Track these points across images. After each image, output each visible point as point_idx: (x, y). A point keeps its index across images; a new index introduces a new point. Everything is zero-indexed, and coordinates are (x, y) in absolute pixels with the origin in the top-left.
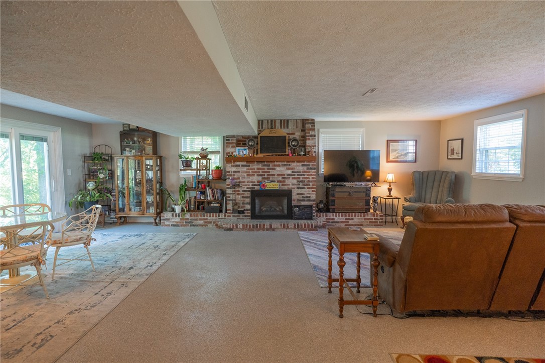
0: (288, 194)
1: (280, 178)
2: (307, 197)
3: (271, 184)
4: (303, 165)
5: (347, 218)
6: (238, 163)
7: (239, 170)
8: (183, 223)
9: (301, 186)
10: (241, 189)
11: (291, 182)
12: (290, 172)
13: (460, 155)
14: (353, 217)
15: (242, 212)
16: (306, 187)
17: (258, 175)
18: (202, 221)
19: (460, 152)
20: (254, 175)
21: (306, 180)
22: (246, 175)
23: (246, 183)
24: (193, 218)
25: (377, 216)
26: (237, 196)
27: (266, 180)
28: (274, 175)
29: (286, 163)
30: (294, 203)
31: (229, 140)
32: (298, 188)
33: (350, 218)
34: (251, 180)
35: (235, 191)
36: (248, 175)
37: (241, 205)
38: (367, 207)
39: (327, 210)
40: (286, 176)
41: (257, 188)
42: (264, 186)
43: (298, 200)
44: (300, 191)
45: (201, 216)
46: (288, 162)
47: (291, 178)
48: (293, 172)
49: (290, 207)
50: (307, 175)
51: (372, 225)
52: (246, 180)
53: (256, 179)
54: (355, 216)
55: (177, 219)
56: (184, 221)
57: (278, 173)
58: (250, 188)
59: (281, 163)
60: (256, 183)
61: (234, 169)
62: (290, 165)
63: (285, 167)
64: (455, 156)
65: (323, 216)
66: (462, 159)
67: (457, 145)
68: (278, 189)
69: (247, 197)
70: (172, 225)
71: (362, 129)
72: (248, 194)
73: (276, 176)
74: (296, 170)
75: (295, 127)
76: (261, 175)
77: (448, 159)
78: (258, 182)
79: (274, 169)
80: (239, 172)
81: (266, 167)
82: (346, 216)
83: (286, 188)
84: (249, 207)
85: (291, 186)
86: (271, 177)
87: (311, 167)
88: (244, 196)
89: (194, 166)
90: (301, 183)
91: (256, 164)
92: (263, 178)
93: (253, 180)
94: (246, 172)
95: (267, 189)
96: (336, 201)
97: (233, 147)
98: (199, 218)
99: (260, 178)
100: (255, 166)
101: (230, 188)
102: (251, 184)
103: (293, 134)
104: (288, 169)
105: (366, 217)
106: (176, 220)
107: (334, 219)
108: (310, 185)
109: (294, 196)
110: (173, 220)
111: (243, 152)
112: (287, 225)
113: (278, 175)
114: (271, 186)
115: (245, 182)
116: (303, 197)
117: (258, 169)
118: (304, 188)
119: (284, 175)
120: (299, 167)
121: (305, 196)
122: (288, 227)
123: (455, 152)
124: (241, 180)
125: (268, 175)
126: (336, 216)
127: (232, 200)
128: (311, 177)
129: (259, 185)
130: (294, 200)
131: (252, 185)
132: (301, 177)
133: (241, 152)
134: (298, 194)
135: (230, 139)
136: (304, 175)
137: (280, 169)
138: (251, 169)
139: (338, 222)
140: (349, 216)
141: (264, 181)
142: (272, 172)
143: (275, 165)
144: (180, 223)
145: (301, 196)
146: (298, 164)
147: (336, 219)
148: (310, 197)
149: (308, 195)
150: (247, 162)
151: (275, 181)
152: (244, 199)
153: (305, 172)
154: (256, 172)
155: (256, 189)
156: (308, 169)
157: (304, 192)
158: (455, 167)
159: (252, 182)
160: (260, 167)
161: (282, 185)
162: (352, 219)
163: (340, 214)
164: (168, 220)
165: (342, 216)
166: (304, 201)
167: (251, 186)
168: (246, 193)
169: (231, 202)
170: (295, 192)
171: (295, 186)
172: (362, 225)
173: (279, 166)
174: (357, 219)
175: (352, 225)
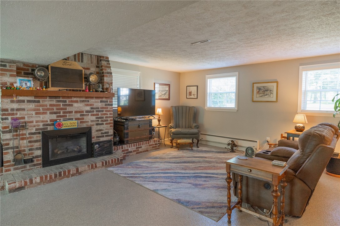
0: (88, 131)
1: (78, 115)
2: (106, 133)
3: (68, 122)
4: (101, 102)
5: (138, 146)
6: (21, 98)
7: (23, 107)
9: (100, 122)
10: (26, 132)
11: (90, 119)
12: (88, 108)
13: (196, 96)
14: (142, 146)
15: (29, 161)
16: (104, 123)
17: (51, 113)
19: (196, 94)
20: (45, 113)
21: (104, 116)
22: (34, 113)
23: (34, 123)
25: (156, 142)
26: (21, 142)
27: (62, 119)
28: (71, 112)
29: (84, 99)
30: (94, 140)
31: (5, 66)
32: (97, 124)
33: (140, 146)
34: (41, 119)
35: (17, 135)
36: (36, 114)
37: (27, 152)
38: (150, 136)
39: (121, 142)
40: (85, 113)
41: (50, 128)
42: (60, 125)
43: (98, 137)
44: (99, 127)
46: (86, 97)
47: (90, 115)
48: (92, 108)
49: (90, 145)
50: (106, 111)
51: (153, 149)
52: (34, 119)
53: (48, 117)
54: (143, 144)
57: (76, 110)
58: (41, 129)
59: (78, 99)
60: (49, 122)
61: (15, 106)
62: (88, 101)
63: (84, 103)
64: (192, 97)
65: (120, 148)
66: (197, 98)
67: (194, 90)
68: (76, 127)
69: (36, 141)
71: (139, 72)
72: (39, 137)
73: (73, 114)
74: (94, 106)
75: (90, 62)
76: (55, 113)
77: (187, 98)
78: (51, 121)
79: (72, 105)
80: (24, 110)
81: (61, 104)
82: (136, 146)
83: (84, 125)
84: (39, 152)
85: (90, 123)
86: (68, 115)
87: (109, 103)
88: (32, 139)
90: (100, 120)
91: (48, 99)
92: (58, 117)
93: (45, 119)
94: (34, 110)
95: (63, 128)
96: (129, 133)
97: (11, 76)
99: (54, 117)
100: (48, 102)
101: (10, 132)
102: (41, 124)
103: (88, 69)
104: (87, 105)
105: (150, 144)
107: (128, 150)
108: (107, 120)
109: (94, 134)
111: (26, 84)
112: (96, 164)
113: (76, 112)
114: (68, 125)
115: (32, 122)
116: (102, 133)
117: (51, 105)
118: (103, 124)
119: (83, 112)
120: (97, 104)
121: (103, 132)
122: (96, 167)
123: (192, 94)
124: (26, 119)
125: (64, 113)
126: (130, 147)
127: (11, 148)
128: (108, 113)
129: (53, 125)
130: (94, 138)
131: (44, 125)
132: (100, 113)
133: (24, 84)
134: (97, 131)
135: (7, 64)
136: (102, 111)
137: (78, 106)
138: (41, 106)
139: (131, 152)
140: (139, 145)
141: (60, 120)
142: (69, 109)
143: (72, 101)
145: (100, 132)
146: (97, 100)
147: (130, 149)
148: (108, 133)
149: (107, 131)
150: (36, 97)
151: (72, 119)
152: (32, 144)
153: (103, 108)
154: (48, 109)
155: (49, 129)
156: (106, 105)
157: (103, 128)
158: (192, 103)
159: (42, 121)
160: (54, 103)
161: (81, 122)
162: (141, 147)
163: (133, 144)
165: (134, 146)
166: (103, 136)
167: (41, 127)
168: (35, 136)
169: (10, 151)
170: (94, 128)
171: (95, 123)
172: (147, 151)
173: (77, 102)
174: (144, 146)
175: (141, 152)
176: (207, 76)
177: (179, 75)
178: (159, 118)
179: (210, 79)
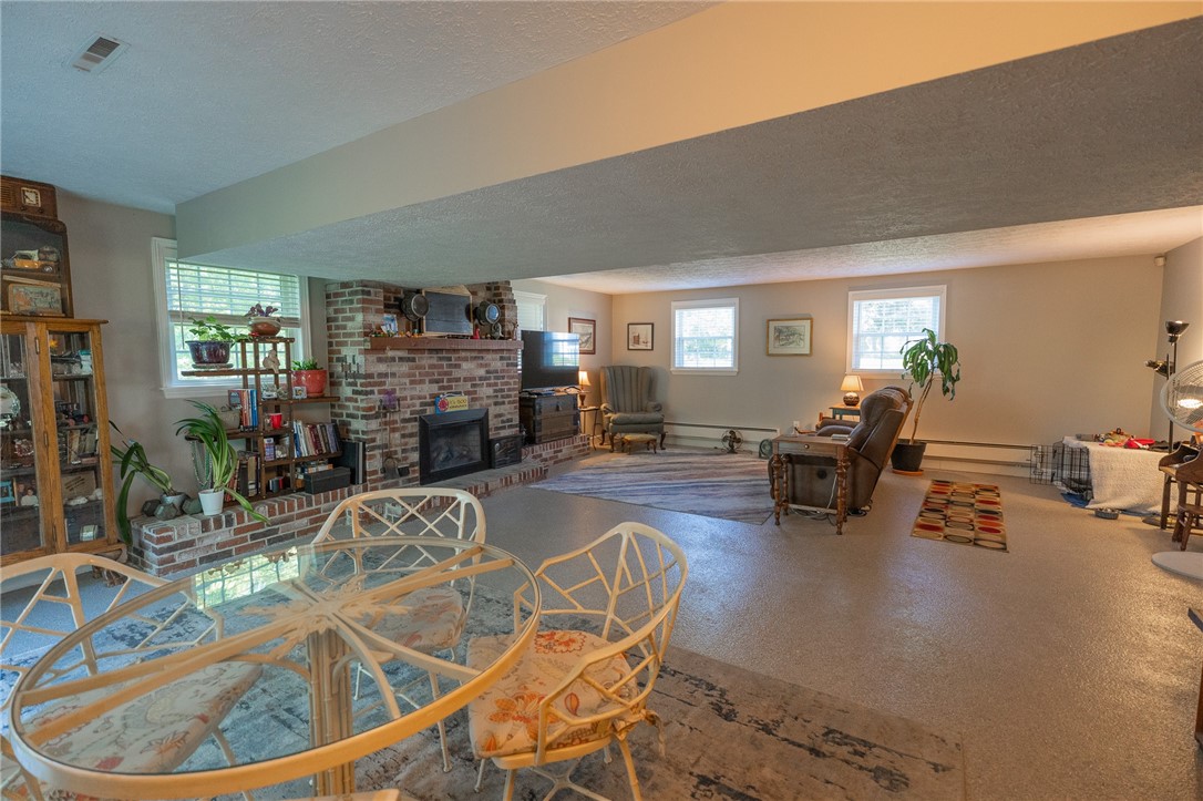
0: (482, 417)
1: (468, 386)
2: (508, 421)
3: (456, 398)
4: (502, 358)
5: (556, 449)
6: (390, 354)
7: (394, 369)
8: (244, 539)
9: (500, 400)
10: (398, 417)
11: (485, 393)
12: (482, 372)
13: (650, 344)
14: (562, 448)
15: (403, 472)
16: (506, 400)
17: (431, 382)
18: (305, 520)
19: (651, 341)
20: (422, 382)
21: (506, 387)
22: (407, 381)
23: (409, 402)
24: (278, 516)
25: (582, 442)
26: (392, 435)
27: (445, 392)
28: (458, 380)
29: (476, 354)
30: (492, 435)
31: (369, 293)
32: (496, 404)
33: (559, 449)
34: (416, 393)
35: (386, 424)
36: (412, 382)
37: (399, 455)
38: (576, 427)
39: (530, 440)
40: (478, 382)
41: (430, 411)
42: (444, 404)
43: (497, 429)
44: (498, 410)
45: (301, 506)
46: (478, 351)
47: (485, 385)
48: (488, 372)
49: (487, 445)
50: (508, 377)
52: (407, 393)
53: (427, 389)
54: (564, 445)
55: (224, 535)
56: (249, 534)
57: (465, 374)
58: (417, 412)
59: (469, 355)
60: (428, 400)
61: (382, 368)
62: (482, 358)
63: (475, 362)
64: (642, 346)
66: (652, 350)
67: (645, 331)
68: (467, 408)
69: (411, 435)
70: (202, 560)
71: (544, 296)
72: (414, 427)
73: (462, 383)
74: (491, 369)
76: (437, 382)
77: (628, 349)
78: (432, 396)
79: (459, 366)
80: (394, 375)
81: (445, 363)
82: (554, 447)
83: (477, 406)
84: (415, 457)
85: (485, 402)
86: (454, 384)
87: (512, 361)
88: (407, 432)
89: (234, 360)
90: (499, 394)
91: (426, 355)
92: (440, 388)
93: (422, 394)
94: (409, 375)
95: (449, 410)
96: (543, 422)
97: (378, 311)
98: (296, 511)
99: (434, 388)
100: (426, 360)
101: (376, 416)
102: (418, 402)
104: (481, 366)
105: (575, 444)
106: (219, 539)
107: (541, 455)
108: (510, 396)
109: (492, 423)
110: (207, 542)
111: (390, 326)
112: (510, 478)
113: (466, 380)
114: (457, 404)
115: (406, 398)
116: (503, 422)
117: (430, 366)
118: (503, 403)
119: (474, 379)
120: (496, 363)
121: (505, 418)
122: (512, 482)
123: (641, 340)
124: (398, 394)
125: (449, 381)
126: (544, 450)
127: (378, 447)
128: (512, 381)
129: (434, 404)
130: (492, 430)
131: (422, 404)
132: (499, 381)
133: (388, 327)
134: (496, 416)
135: (372, 290)
136: (503, 378)
137: (468, 367)
138: (417, 367)
139: (546, 460)
141: (443, 394)
142: (456, 373)
144: (234, 542)
145: (500, 419)
146: (494, 356)
147: (544, 455)
148: (511, 420)
149: (509, 417)
151: (461, 393)
152: (407, 440)
153: (503, 371)
154: (427, 374)
155: (428, 413)
156: (508, 365)
157: (504, 412)
158: (640, 360)
159: (420, 398)
160: (435, 362)
161: (473, 400)
162: (561, 451)
163: (548, 444)
164: (191, 544)
165: (550, 448)
166: (504, 428)
167: (418, 408)
168: (409, 425)
169: (377, 452)
170: (493, 411)
171: (491, 401)
172: (571, 458)
173: (466, 359)
174: (566, 450)
175: (561, 461)
176: (673, 304)
177: (609, 300)
179: (681, 311)
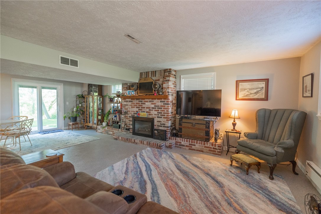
0: (152, 121)
1: (148, 110)
2: (163, 124)
3: (143, 113)
4: (161, 102)
5: (191, 143)
6: (127, 100)
7: (127, 104)
8: (104, 132)
9: (160, 116)
10: (128, 116)
11: (154, 113)
12: (153, 106)
13: (310, 92)
14: (195, 144)
15: (128, 129)
16: (163, 117)
17: (137, 108)
18: (112, 132)
20: (134, 107)
21: (163, 112)
22: (130, 107)
23: (131, 112)
25: (215, 146)
26: (126, 120)
27: (140, 111)
28: (144, 108)
29: (151, 100)
32: (158, 117)
33: (193, 144)
34: (133, 110)
35: (125, 117)
36: (132, 107)
37: (128, 125)
38: (207, 137)
40: (151, 109)
41: (136, 115)
42: (139, 114)
43: (158, 126)
44: (159, 119)
45: (111, 129)
46: (152, 99)
47: (154, 110)
48: (155, 106)
49: (152, 129)
50: (164, 108)
51: (211, 153)
52: (131, 110)
53: (135, 109)
54: (197, 143)
57: (147, 106)
58: (133, 115)
59: (148, 100)
60: (135, 112)
61: (125, 103)
62: (153, 101)
64: (307, 94)
65: (174, 139)
68: (146, 117)
70: (100, 132)
72: (131, 119)
73: (145, 109)
74: (157, 105)
76: (138, 108)
77: (303, 97)
78: (136, 111)
79: (145, 104)
80: (127, 105)
81: (140, 103)
82: (189, 142)
83: (151, 117)
84: (131, 127)
85: (154, 116)
86: (143, 109)
87: (166, 103)
90: (160, 114)
91: (135, 100)
92: (139, 110)
93: (134, 111)
94: (131, 105)
95: (140, 116)
96: (183, 129)
97: (125, 90)
99: (137, 109)
100: (135, 102)
102: (133, 113)
104: (152, 104)
105: (206, 145)
107: (181, 143)
108: (165, 115)
109: (156, 123)
111: (131, 93)
112: (143, 142)
113: (147, 108)
114: (143, 115)
115: (130, 111)
116: (161, 124)
117: (136, 103)
118: (161, 118)
119: (150, 108)
120: (158, 103)
121: (162, 123)
122: (143, 143)
123: (308, 89)
124: (128, 110)
125: (141, 108)
126: (183, 141)
130: (156, 126)
131: (134, 113)
132: (160, 110)
133: (130, 93)
134: (158, 122)
135: (124, 85)
136: (161, 108)
137: (148, 104)
138: (133, 104)
139: (184, 146)
140: (192, 142)
141: (139, 111)
142: (144, 106)
143: (145, 101)
145: (160, 123)
146: (158, 101)
147: (183, 143)
148: (165, 124)
149: (164, 123)
150: (132, 99)
151: (145, 112)
152: (130, 122)
153: (162, 106)
154: (135, 105)
155: (135, 116)
156: (164, 104)
157: (161, 121)
160: (138, 102)
161: (149, 114)
162: (195, 145)
163: (186, 139)
164: (100, 129)
165: (187, 141)
166: (161, 126)
167: (133, 114)
170: (156, 120)
171: (156, 116)
172: (202, 151)
173: (147, 102)
174: (198, 145)
175: (194, 150)
178: (234, 121)
